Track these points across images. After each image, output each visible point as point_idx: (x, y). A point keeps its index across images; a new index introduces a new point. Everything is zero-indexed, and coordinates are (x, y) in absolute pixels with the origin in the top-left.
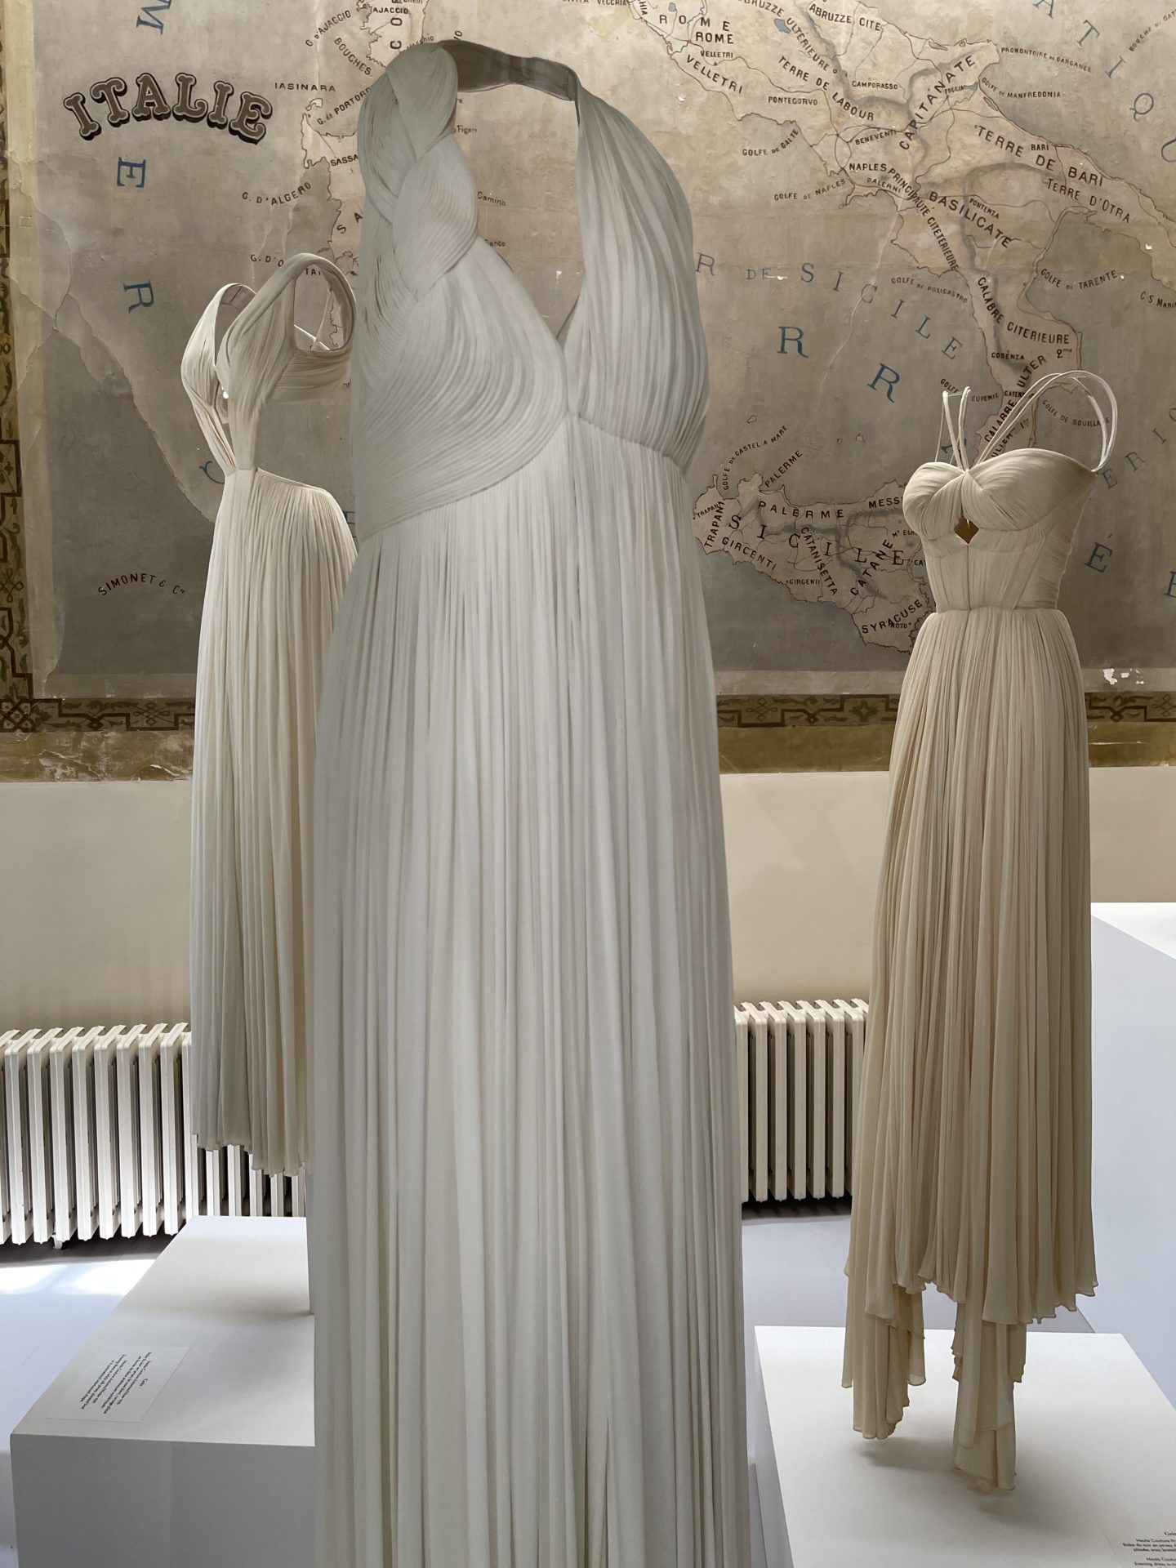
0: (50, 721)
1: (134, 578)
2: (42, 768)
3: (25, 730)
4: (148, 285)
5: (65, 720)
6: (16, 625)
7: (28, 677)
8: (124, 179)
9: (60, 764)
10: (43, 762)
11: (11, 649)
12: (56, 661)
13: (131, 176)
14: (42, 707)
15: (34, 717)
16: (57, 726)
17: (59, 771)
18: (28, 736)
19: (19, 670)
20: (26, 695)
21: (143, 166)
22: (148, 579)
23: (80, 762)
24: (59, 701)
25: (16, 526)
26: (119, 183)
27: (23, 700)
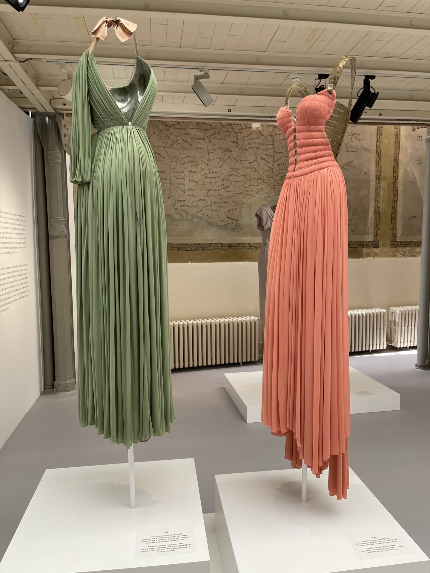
0: (399, 245)
1: (414, 217)
2: (397, 255)
3: (395, 247)
4: (421, 160)
5: (401, 245)
6: (395, 227)
7: (396, 237)
8: (419, 140)
9: (400, 254)
10: (397, 254)
11: (394, 231)
12: (400, 234)
13: (420, 139)
14: (398, 243)
15: (396, 245)
16: (400, 246)
17: (400, 255)
18: (395, 248)
19: (395, 235)
20: (395, 240)
21: (421, 137)
22: (416, 217)
23: (403, 254)
24: (400, 241)
25: (396, 207)
26: (418, 140)
27: (395, 241)
